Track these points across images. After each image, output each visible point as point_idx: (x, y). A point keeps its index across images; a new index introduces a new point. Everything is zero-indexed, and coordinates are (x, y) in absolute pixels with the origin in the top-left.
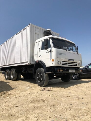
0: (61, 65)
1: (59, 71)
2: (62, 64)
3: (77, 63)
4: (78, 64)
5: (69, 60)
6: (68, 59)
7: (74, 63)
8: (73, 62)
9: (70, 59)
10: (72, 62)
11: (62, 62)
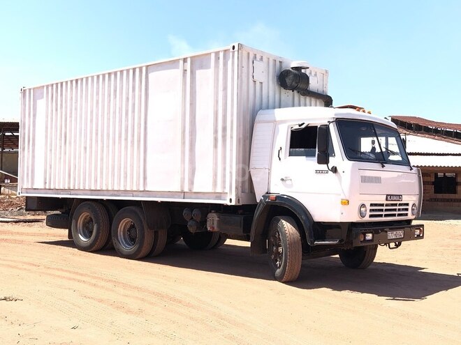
0: (367, 219)
1: (362, 239)
2: (368, 213)
3: (407, 204)
4: (410, 207)
5: (388, 197)
6: (387, 195)
7: (400, 205)
8: (398, 202)
9: (391, 195)
10: (396, 205)
11: (369, 208)
